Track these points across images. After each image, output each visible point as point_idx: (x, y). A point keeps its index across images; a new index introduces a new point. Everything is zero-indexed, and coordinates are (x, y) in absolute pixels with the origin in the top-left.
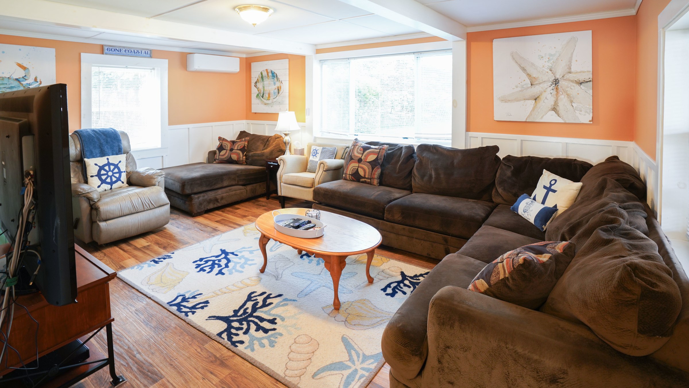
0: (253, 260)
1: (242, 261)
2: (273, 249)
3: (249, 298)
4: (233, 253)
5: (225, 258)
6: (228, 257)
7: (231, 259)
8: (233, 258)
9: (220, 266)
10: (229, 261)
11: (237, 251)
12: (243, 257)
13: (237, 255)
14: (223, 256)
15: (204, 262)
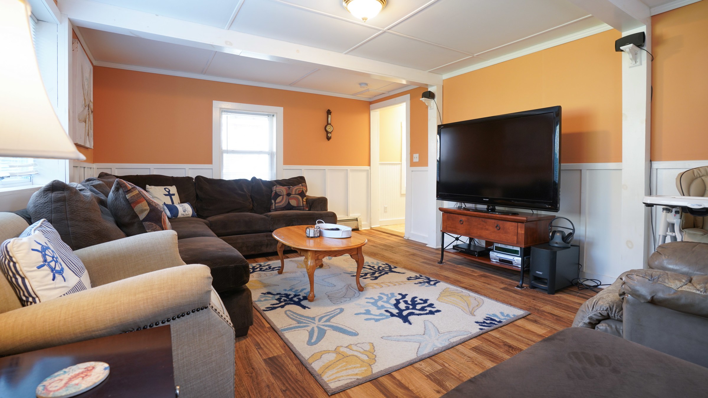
0: (367, 302)
1: (380, 303)
2: (339, 311)
3: (376, 278)
4: (392, 315)
5: (401, 311)
6: (397, 311)
7: (394, 307)
8: (393, 309)
9: (406, 302)
10: (396, 306)
11: (387, 317)
12: (379, 308)
13: (387, 311)
14: (405, 313)
15: (426, 310)
